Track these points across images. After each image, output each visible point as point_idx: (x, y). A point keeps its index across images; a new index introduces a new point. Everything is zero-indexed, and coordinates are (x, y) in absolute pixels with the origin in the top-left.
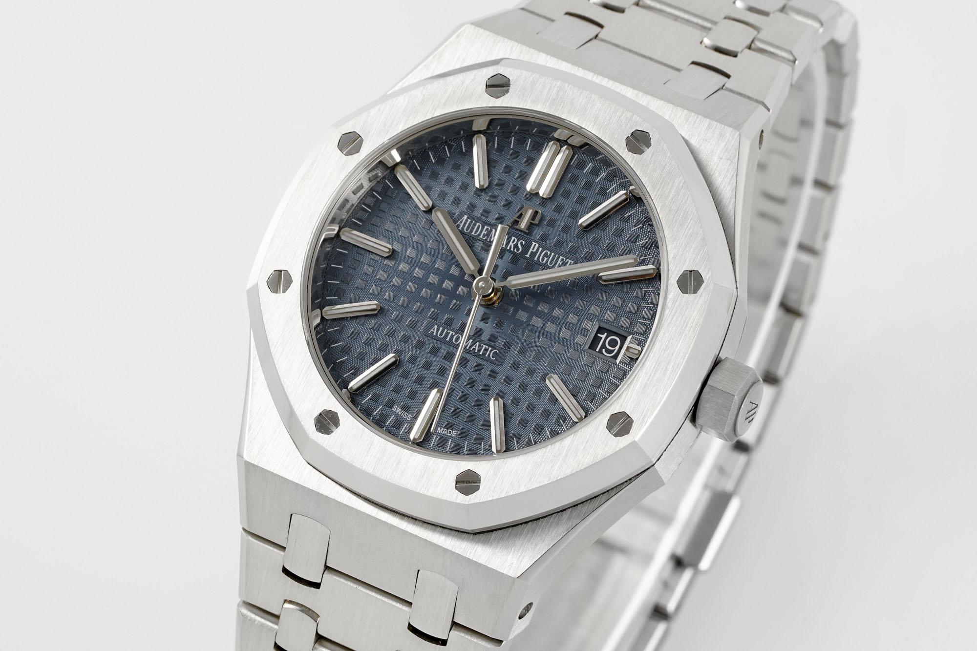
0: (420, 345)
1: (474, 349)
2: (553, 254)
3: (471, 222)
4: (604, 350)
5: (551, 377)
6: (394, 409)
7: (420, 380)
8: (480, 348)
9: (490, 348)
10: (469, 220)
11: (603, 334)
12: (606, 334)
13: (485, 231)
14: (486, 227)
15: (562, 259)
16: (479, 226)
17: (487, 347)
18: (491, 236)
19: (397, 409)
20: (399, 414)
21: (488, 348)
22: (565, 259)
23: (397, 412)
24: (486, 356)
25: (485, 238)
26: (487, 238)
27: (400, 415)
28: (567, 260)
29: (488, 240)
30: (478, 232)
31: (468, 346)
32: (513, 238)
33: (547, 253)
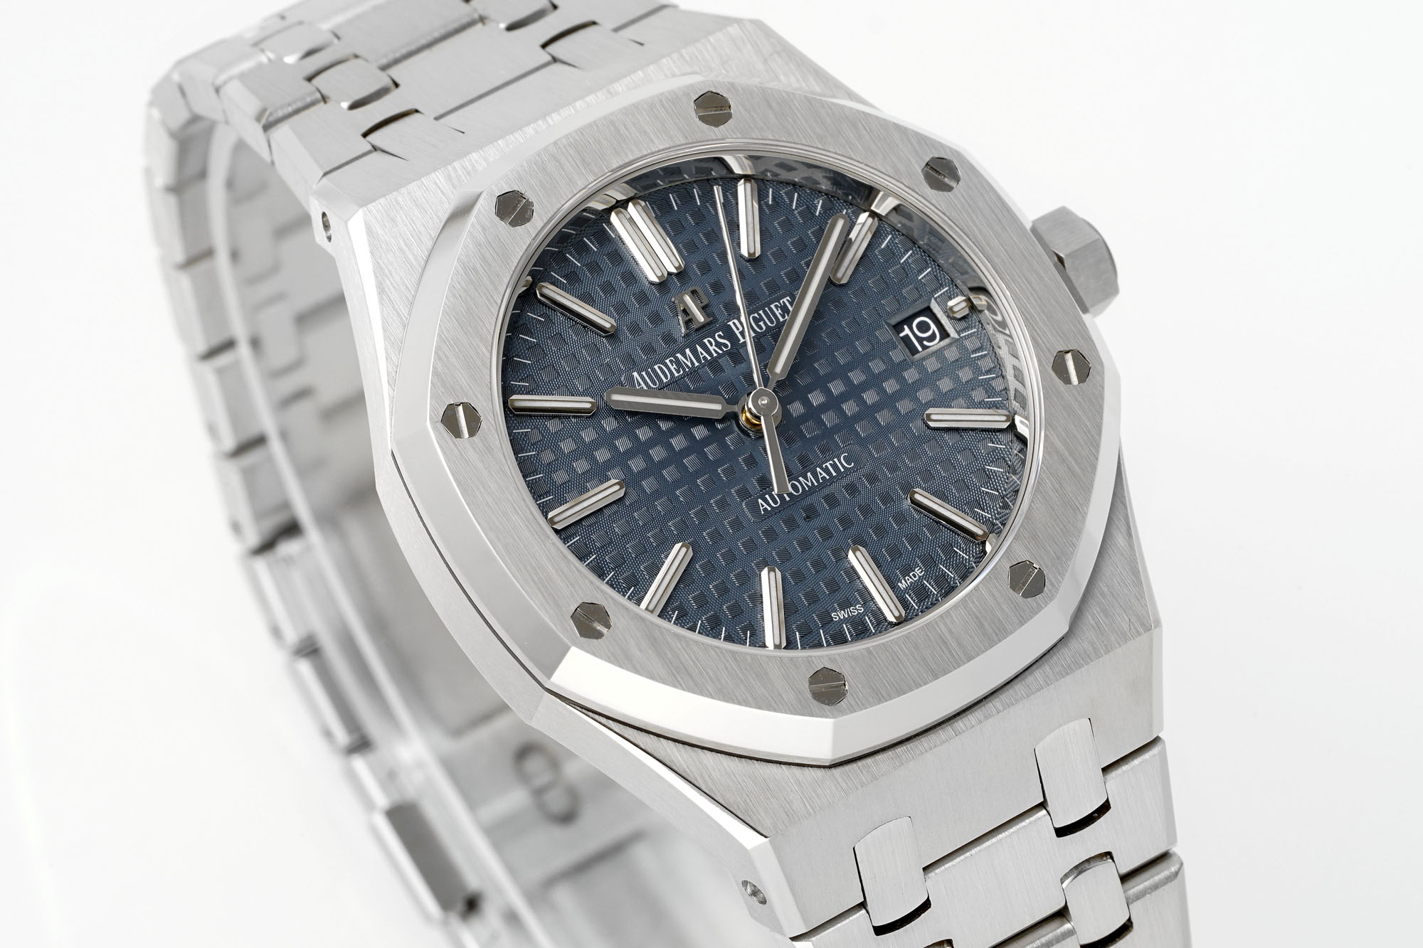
0: (771, 534)
1: (823, 478)
2: (761, 312)
3: (648, 374)
4: (925, 343)
5: (929, 415)
6: (836, 618)
7: (819, 565)
8: (826, 470)
9: (836, 460)
10: (644, 373)
11: (903, 330)
12: (905, 327)
13: (672, 365)
14: (667, 361)
15: (776, 306)
16: (659, 367)
17: (831, 462)
18: (685, 363)
19: (838, 615)
20: (846, 616)
21: (834, 461)
22: (777, 303)
23: (842, 618)
24: (842, 470)
25: (682, 372)
26: (684, 370)
27: (849, 616)
28: (781, 301)
29: (687, 370)
30: (668, 374)
31: (814, 481)
32: (706, 341)
33: (754, 318)
